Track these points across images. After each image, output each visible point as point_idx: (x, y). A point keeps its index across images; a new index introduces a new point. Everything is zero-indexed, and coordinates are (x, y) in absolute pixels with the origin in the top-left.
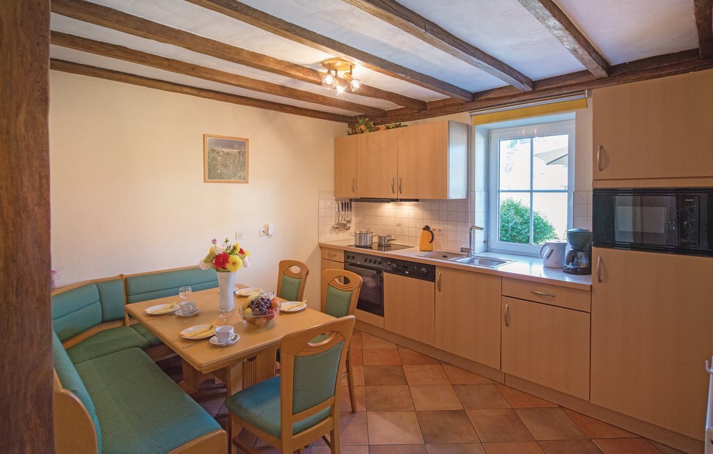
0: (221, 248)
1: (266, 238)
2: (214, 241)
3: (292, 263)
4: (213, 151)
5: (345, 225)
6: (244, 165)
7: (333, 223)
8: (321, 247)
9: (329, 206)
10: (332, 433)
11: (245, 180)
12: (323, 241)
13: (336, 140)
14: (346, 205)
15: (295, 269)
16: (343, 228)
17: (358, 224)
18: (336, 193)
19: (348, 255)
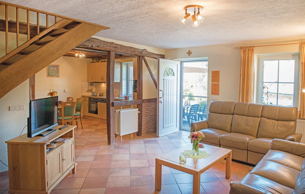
0: (52, 91)
1: (64, 93)
2: (50, 90)
3: (70, 98)
4: (49, 68)
5: (91, 90)
6: (58, 72)
7: (87, 89)
8: (83, 97)
9: (86, 84)
10: (72, 122)
11: (58, 76)
12: (83, 95)
13: (88, 64)
14: (92, 84)
15: (71, 99)
16: (91, 91)
17: (96, 90)
18: (88, 80)
19: (90, 98)
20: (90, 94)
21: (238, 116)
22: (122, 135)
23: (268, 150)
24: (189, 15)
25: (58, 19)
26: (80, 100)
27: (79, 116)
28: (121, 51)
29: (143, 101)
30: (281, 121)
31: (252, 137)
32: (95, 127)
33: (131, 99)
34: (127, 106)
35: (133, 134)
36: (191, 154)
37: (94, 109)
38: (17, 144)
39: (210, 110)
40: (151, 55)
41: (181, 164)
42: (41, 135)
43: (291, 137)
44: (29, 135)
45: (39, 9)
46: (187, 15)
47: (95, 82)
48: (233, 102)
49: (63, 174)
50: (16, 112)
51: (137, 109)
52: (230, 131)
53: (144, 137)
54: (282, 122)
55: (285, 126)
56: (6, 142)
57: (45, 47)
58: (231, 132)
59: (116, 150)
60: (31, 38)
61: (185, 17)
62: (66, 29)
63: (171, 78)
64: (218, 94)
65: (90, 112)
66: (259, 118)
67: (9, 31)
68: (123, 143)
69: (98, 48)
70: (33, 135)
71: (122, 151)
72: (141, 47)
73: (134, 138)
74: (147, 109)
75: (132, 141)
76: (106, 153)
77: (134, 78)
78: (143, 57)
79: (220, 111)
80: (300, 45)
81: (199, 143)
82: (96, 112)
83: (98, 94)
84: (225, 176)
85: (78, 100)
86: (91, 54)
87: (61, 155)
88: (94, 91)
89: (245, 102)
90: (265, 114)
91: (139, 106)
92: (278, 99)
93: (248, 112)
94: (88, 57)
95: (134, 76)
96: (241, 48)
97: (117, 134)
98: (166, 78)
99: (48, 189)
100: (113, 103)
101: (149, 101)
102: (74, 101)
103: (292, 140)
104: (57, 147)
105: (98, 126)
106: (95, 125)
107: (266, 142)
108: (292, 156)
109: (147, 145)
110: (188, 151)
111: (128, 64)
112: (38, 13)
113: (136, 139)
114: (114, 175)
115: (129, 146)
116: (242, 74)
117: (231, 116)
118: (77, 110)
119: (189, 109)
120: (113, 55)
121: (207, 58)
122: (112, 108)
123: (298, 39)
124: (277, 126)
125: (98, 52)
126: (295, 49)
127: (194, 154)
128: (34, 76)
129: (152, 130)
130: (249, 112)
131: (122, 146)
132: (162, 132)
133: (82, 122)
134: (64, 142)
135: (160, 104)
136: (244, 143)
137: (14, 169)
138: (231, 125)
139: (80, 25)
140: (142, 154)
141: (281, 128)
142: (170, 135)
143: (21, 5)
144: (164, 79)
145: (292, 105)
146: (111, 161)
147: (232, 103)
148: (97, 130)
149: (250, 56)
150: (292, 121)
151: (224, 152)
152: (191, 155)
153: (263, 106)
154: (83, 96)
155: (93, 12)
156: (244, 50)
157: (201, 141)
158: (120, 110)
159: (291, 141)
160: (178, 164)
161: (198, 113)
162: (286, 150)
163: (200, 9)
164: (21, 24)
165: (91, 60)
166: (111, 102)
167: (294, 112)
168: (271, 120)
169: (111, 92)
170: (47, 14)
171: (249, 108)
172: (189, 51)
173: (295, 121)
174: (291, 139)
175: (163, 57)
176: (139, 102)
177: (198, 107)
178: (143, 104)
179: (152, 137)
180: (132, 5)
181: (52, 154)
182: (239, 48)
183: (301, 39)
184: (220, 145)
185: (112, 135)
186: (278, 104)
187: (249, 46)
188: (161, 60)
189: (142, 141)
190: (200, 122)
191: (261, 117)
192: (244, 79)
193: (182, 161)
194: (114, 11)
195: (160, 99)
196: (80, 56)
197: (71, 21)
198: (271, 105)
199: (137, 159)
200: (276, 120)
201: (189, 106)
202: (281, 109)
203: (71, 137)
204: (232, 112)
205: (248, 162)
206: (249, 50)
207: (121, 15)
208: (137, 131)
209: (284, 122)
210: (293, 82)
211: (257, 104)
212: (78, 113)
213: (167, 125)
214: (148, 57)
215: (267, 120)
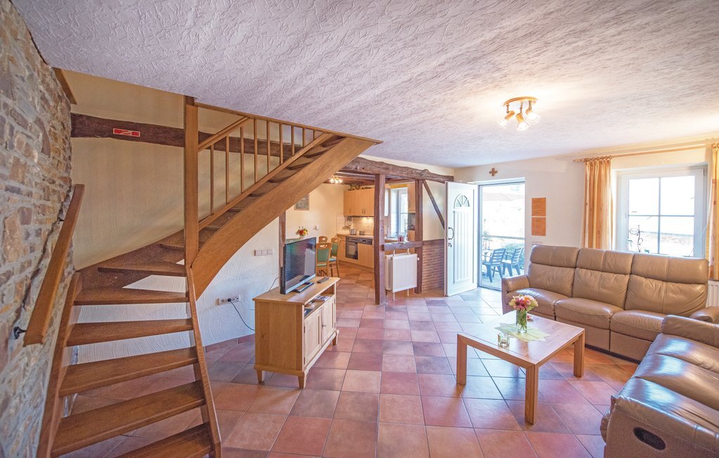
0: (301, 229)
1: (315, 231)
2: (299, 227)
3: (323, 237)
6: (308, 203)
7: (343, 226)
9: (342, 219)
10: (327, 270)
11: (308, 209)
12: (338, 233)
13: (344, 192)
14: (349, 218)
15: (324, 239)
16: (347, 227)
17: (354, 227)
18: (344, 213)
19: (347, 238)
20: (347, 232)
21: (584, 270)
22: (395, 290)
23: (655, 334)
24: (513, 113)
25: (317, 134)
26: (336, 241)
27: (335, 262)
28: (394, 173)
29: (424, 243)
30: (674, 284)
31: (617, 308)
32: (355, 277)
33: (406, 241)
34: (402, 250)
35: (411, 290)
36: (513, 330)
37: (352, 252)
38: (268, 303)
39: (531, 260)
40: (434, 177)
41: (501, 347)
42: (296, 291)
43: (701, 314)
44: (283, 291)
45: (295, 121)
46: (510, 114)
47: (353, 216)
48: (575, 248)
49: (322, 347)
50: (263, 257)
51: (416, 255)
52: (570, 294)
53: (425, 295)
54: (677, 284)
55: (681, 291)
56: (253, 300)
57: (301, 173)
58: (572, 297)
59: (388, 314)
60: (284, 161)
61: (506, 118)
62: (324, 146)
63: (464, 209)
64: (544, 234)
65: (347, 256)
66: (627, 277)
67: (258, 154)
68: (397, 303)
69: (363, 171)
70: (288, 291)
71: (396, 314)
72: (420, 167)
73: (411, 297)
74: (428, 255)
75: (408, 301)
76: (374, 317)
77: (409, 210)
78: (423, 180)
79: (550, 262)
80: (707, 150)
81: (528, 314)
82: (356, 257)
83: (358, 232)
84: (572, 371)
85: (333, 240)
86: (350, 179)
87: (320, 319)
88: (352, 227)
89: (594, 248)
90: (638, 268)
91: (418, 251)
92: (661, 243)
93: (604, 265)
94: (345, 183)
95: (409, 207)
96: (586, 160)
97: (387, 289)
98: (458, 209)
99: (305, 368)
100: (383, 246)
101: (432, 243)
102: (328, 242)
103: (708, 319)
104: (316, 307)
105: (359, 275)
106: (355, 275)
107: (648, 318)
108: (713, 351)
109: (432, 307)
110: (508, 325)
111: (398, 191)
112: (292, 127)
113: (414, 298)
114: (391, 352)
115: (406, 308)
116: (588, 201)
117: (572, 271)
118: (333, 254)
119: (489, 255)
120: (382, 179)
121: (523, 179)
122: (381, 253)
123: (704, 139)
124: (666, 292)
125: (359, 176)
126: (699, 157)
127: (519, 332)
128: (285, 213)
129: (436, 285)
130: (606, 264)
131: (395, 307)
132: (452, 289)
133: (339, 270)
134: (324, 301)
135: (449, 248)
136: (603, 317)
137: (263, 336)
138: (573, 285)
139: (344, 141)
140: (427, 323)
141: (674, 296)
142: (466, 294)
143: (273, 117)
144: (454, 212)
145: (692, 255)
146: (383, 329)
147: (572, 249)
148: (358, 282)
149: (603, 173)
150: (699, 284)
151: (573, 332)
152: (515, 333)
153: (634, 256)
154: (338, 235)
155: (366, 121)
156: (591, 164)
157: (533, 312)
158: (392, 256)
159: (705, 321)
160: (496, 348)
161: (504, 261)
162: (697, 338)
163: (532, 103)
164: (272, 144)
165: (349, 187)
166: (380, 244)
167: (701, 268)
168: (651, 280)
169: (380, 231)
170: (304, 128)
171: (605, 259)
172: (493, 169)
173: (705, 283)
174: (702, 317)
175: (451, 179)
176: (418, 244)
177: (504, 253)
178: (425, 248)
179: (437, 297)
180: (423, 106)
181: (310, 318)
182: (581, 160)
183: (710, 138)
184: (555, 317)
185: (382, 291)
186: (660, 252)
187: (600, 156)
188: (450, 184)
189: (423, 302)
190: (517, 278)
191: (631, 274)
192: (592, 210)
193: (503, 343)
194: (395, 117)
195: (449, 241)
196: (337, 182)
197: (330, 136)
198: (647, 253)
199: (420, 329)
200: (664, 281)
201: (487, 251)
202: (672, 262)
203: (333, 293)
204: (573, 264)
205: (611, 350)
206: (601, 163)
207: (402, 122)
208: (416, 286)
209: (681, 286)
210: (693, 214)
211: (618, 251)
212: (334, 258)
213: (460, 280)
214: (431, 180)
215: (643, 279)
